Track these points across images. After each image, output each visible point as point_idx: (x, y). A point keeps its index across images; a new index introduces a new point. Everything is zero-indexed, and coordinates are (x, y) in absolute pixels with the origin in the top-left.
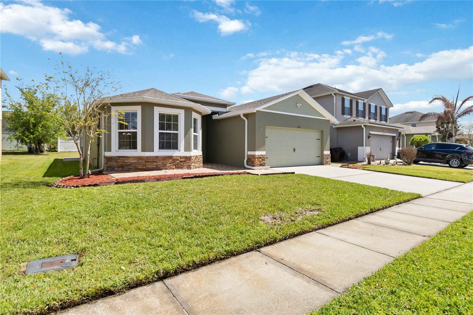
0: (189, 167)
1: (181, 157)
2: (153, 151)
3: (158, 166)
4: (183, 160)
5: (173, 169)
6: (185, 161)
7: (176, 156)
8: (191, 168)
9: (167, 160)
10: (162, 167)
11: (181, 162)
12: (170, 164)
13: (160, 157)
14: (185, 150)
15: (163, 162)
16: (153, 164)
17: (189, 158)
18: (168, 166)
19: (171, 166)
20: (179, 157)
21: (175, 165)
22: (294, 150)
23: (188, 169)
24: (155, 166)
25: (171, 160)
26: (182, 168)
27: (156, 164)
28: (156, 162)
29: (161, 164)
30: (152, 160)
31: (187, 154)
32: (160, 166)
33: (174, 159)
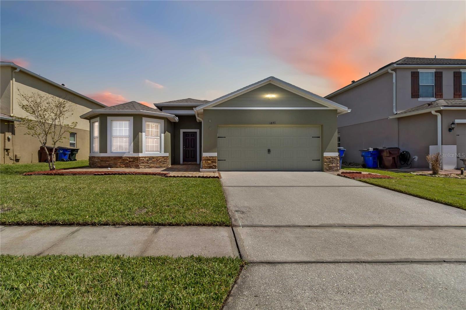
0: (137, 167)
1: (129, 158)
2: (107, 153)
3: (110, 164)
4: (131, 160)
5: (123, 167)
6: (133, 161)
7: (126, 157)
8: (139, 167)
9: (117, 160)
10: (113, 166)
11: (130, 162)
12: (120, 163)
13: (112, 157)
14: (134, 152)
15: (114, 161)
16: (106, 163)
17: (137, 159)
18: (118, 165)
19: (121, 165)
20: (128, 157)
21: (124, 164)
22: (269, 151)
23: (136, 168)
24: (108, 165)
25: (121, 160)
26: (131, 167)
27: (108, 163)
28: (108, 161)
29: (112, 163)
30: (105, 160)
31: (135, 155)
32: (112, 165)
33: (123, 159)
